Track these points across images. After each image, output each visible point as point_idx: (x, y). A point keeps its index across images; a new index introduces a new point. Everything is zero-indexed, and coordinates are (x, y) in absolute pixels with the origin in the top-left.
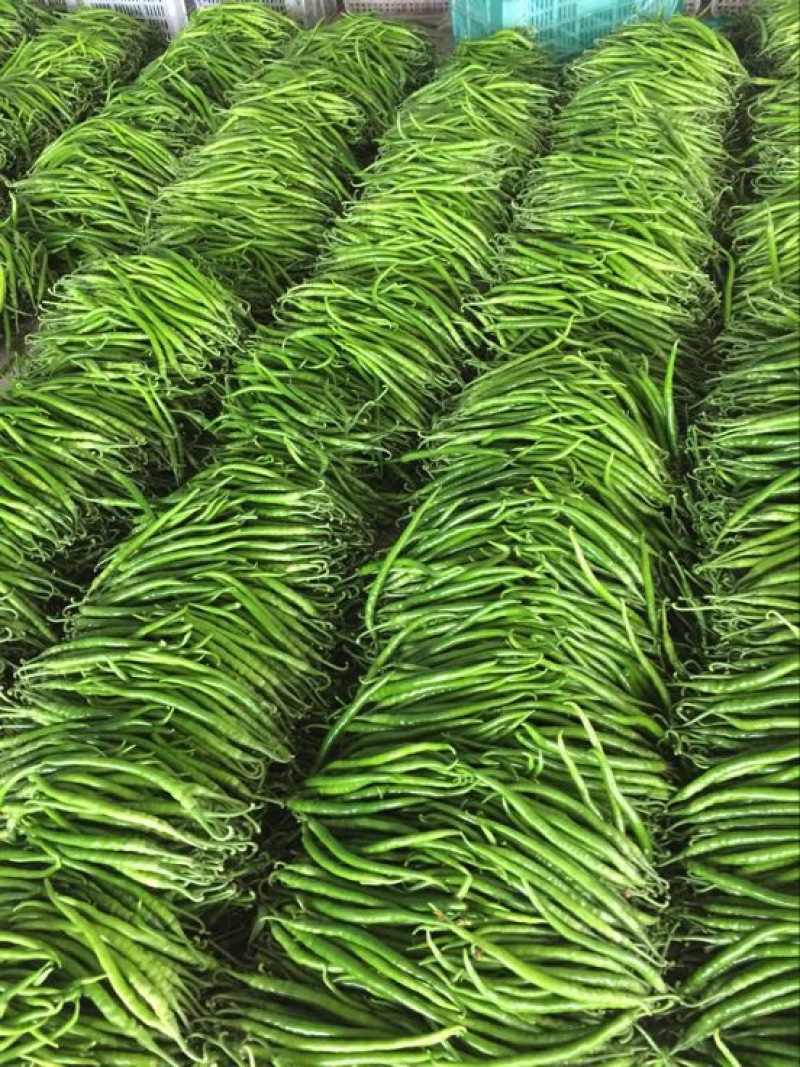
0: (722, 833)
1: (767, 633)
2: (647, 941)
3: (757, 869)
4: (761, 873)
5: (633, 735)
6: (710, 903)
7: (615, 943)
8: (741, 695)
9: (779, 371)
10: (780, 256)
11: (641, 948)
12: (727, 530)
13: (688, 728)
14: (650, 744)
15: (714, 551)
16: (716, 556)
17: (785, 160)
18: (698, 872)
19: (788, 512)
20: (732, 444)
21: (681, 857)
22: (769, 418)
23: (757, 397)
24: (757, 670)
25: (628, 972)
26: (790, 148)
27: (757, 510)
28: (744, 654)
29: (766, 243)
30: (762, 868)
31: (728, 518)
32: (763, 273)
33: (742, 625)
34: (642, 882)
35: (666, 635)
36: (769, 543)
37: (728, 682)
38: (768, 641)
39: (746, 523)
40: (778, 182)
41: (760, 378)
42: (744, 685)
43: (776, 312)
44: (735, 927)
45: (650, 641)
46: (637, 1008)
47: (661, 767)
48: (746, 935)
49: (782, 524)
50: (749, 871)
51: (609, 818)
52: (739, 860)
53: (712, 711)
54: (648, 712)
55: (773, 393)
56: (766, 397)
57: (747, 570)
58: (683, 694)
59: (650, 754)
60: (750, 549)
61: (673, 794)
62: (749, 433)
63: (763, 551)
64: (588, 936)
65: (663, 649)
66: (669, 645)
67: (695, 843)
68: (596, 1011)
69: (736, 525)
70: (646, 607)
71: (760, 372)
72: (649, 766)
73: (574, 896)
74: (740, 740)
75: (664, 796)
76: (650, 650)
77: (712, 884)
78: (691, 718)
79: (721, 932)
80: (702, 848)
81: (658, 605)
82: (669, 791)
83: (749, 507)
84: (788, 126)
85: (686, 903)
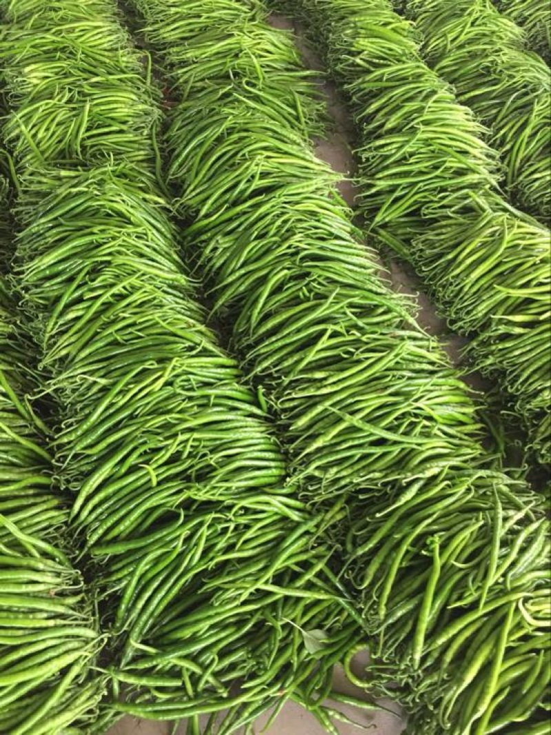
0: (103, 521)
1: (89, 388)
2: (75, 613)
3: (127, 531)
4: (131, 533)
5: (31, 492)
6: (110, 567)
7: (51, 628)
8: (86, 434)
9: (50, 221)
10: (38, 145)
11: (73, 620)
12: (47, 335)
13: (65, 469)
14: (46, 491)
15: (45, 352)
16: (47, 354)
17: (20, 79)
18: (97, 553)
19: (78, 310)
20: (35, 278)
21: (86, 549)
22: (49, 254)
23: (42, 242)
24: (89, 414)
25: (67, 640)
26: (22, 70)
27: (61, 314)
28: (79, 408)
29: (25, 139)
30: (130, 529)
31: (46, 327)
32: (32, 158)
33: (74, 391)
34: (58, 580)
35: (35, 417)
36: (76, 333)
37: (76, 430)
38: (90, 394)
39: (57, 327)
40: (24, 95)
41: (41, 229)
42: (85, 427)
43: (40, 182)
44: (125, 572)
45: (26, 426)
46: (81, 656)
47: (55, 502)
48: (132, 574)
49: (78, 319)
50: (123, 535)
51: (26, 553)
52: (115, 532)
53: (73, 452)
54: (37, 472)
55: (50, 236)
56: (46, 241)
57: (67, 355)
58: (55, 449)
59: (45, 498)
60: (65, 341)
61: (69, 514)
62: (42, 268)
63: (73, 339)
64: (29, 635)
65: (36, 427)
66: (39, 423)
67: (90, 536)
68: (54, 675)
69: (52, 329)
70: (14, 406)
71: (38, 226)
72: (45, 507)
73: (12, 616)
74: (95, 461)
75: (63, 519)
76: (27, 431)
77: (107, 554)
78: (63, 462)
79: (120, 580)
80: (95, 537)
81: (22, 401)
82: (65, 514)
83: (56, 315)
84: (17, 56)
85: (100, 574)
